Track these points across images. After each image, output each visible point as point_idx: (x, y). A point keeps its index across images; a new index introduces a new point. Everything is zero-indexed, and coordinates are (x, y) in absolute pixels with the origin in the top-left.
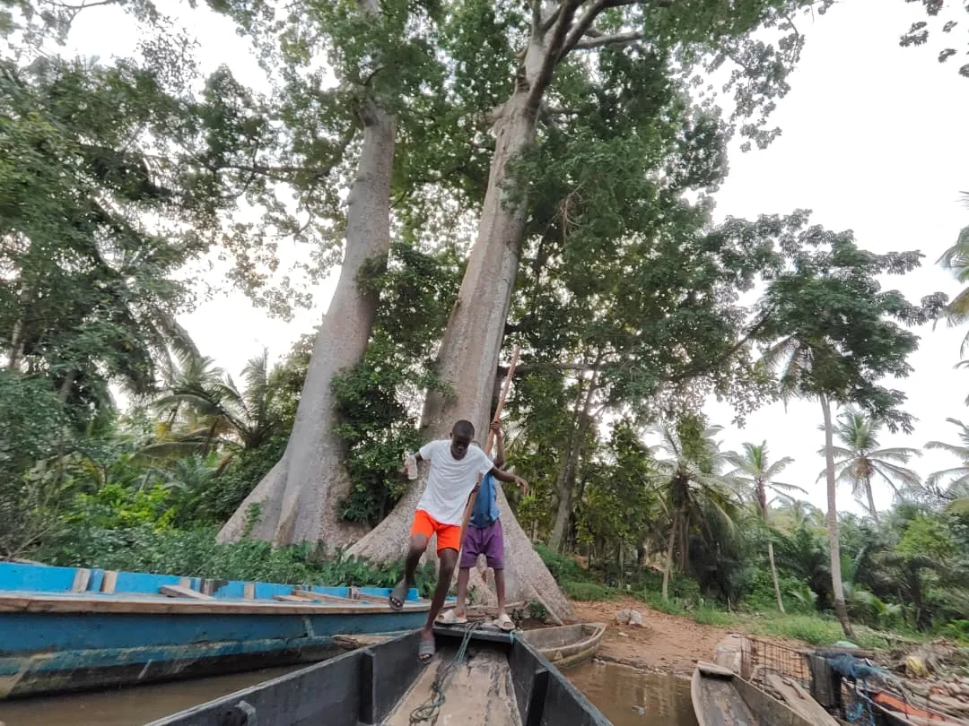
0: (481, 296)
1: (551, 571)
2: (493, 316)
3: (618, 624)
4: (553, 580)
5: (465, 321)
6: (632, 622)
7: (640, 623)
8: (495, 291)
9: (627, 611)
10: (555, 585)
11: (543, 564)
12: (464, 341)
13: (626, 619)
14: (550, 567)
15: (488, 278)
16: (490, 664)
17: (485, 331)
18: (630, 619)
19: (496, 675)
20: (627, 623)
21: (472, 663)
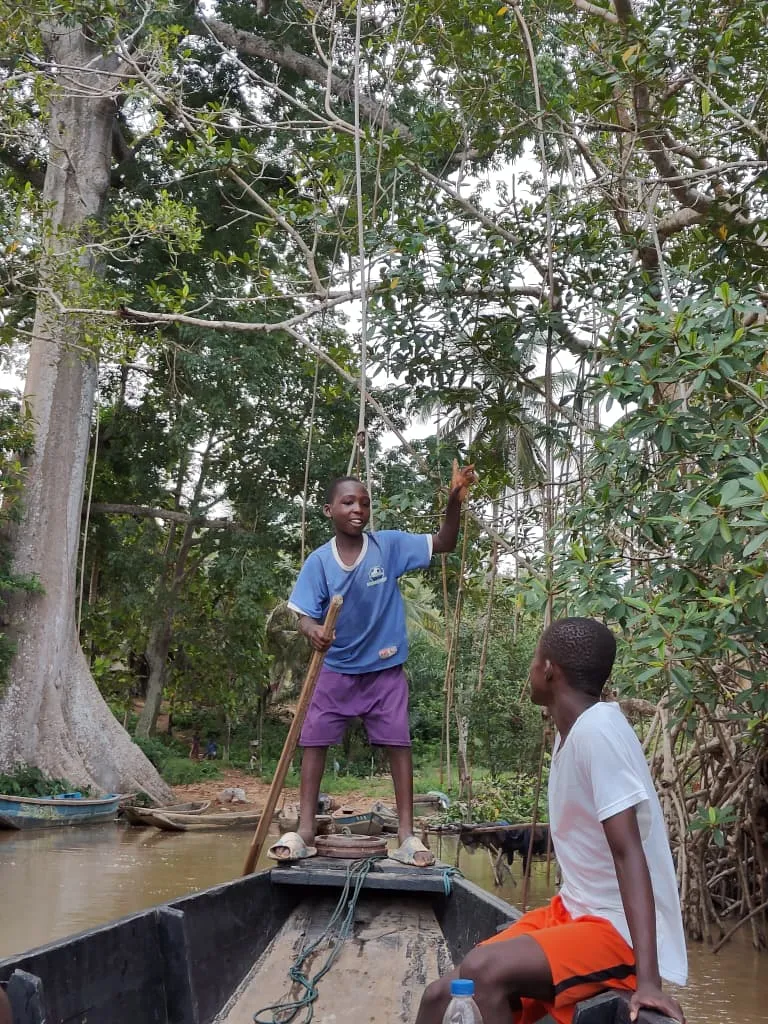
0: (57, 446)
1: (152, 761)
2: (74, 474)
3: (220, 803)
4: (155, 769)
5: (39, 484)
6: (235, 800)
7: (243, 799)
8: (74, 435)
9: (230, 790)
10: (157, 774)
11: (144, 756)
12: (41, 512)
13: (229, 798)
14: (151, 758)
15: (64, 417)
16: (403, 934)
17: (66, 496)
18: (233, 796)
19: (416, 952)
20: (230, 801)
21: (364, 934)
